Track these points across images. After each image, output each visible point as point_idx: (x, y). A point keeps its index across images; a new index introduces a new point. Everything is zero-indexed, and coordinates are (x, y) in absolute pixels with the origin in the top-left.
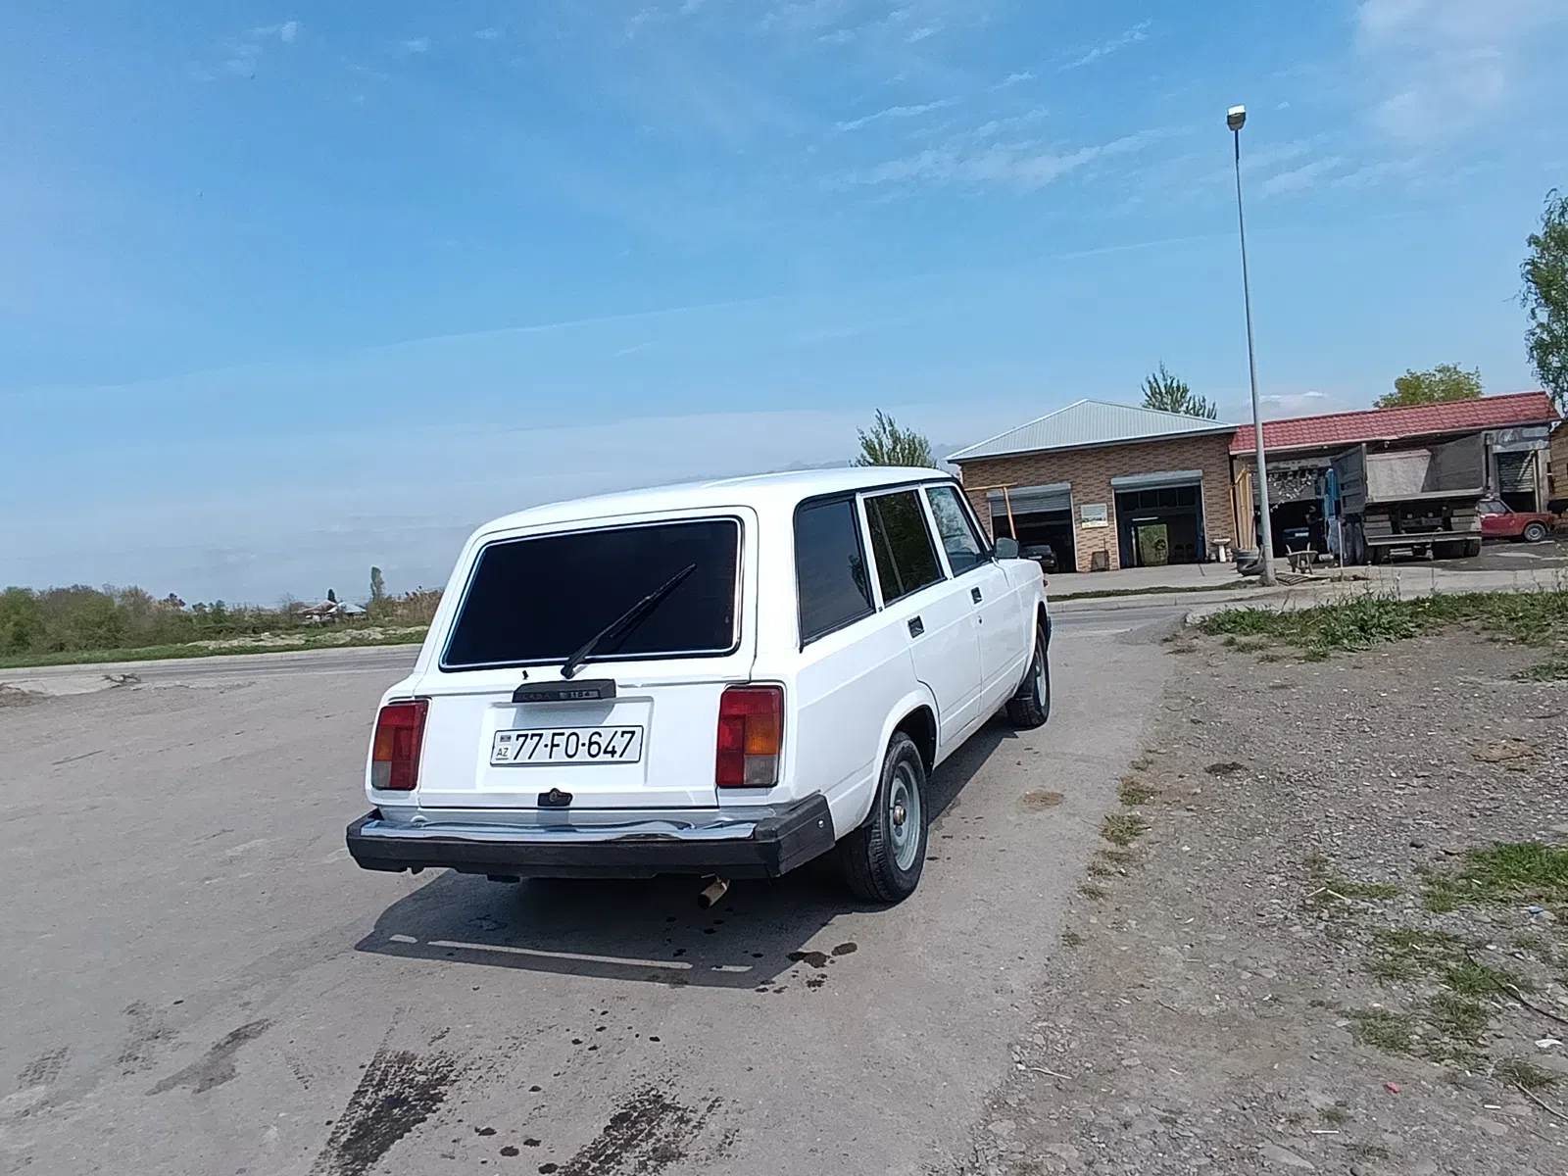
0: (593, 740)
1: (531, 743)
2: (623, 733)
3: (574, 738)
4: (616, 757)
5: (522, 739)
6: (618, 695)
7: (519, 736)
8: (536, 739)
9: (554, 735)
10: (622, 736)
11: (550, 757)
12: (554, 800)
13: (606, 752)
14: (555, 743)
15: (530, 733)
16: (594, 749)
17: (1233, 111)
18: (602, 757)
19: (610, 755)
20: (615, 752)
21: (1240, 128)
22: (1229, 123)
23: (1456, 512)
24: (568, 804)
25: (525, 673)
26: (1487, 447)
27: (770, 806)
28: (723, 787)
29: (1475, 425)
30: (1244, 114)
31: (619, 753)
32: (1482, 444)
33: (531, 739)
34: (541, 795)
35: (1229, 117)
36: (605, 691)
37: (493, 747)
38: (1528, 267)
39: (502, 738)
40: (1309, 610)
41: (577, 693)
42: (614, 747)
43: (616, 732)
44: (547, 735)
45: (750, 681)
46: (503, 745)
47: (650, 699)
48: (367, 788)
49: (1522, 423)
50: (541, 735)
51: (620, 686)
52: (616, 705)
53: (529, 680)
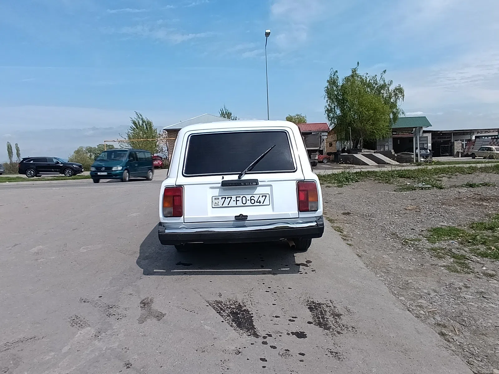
0: (252, 199)
1: (227, 201)
2: (262, 196)
3: (244, 198)
4: (261, 204)
5: (224, 199)
6: (259, 184)
7: (222, 198)
8: (230, 199)
9: (236, 197)
10: (262, 197)
11: (236, 204)
12: (241, 218)
13: (257, 202)
14: (237, 200)
15: (227, 197)
16: (253, 201)
17: (267, 31)
18: (256, 204)
19: (259, 203)
20: (261, 202)
21: (268, 36)
22: (265, 34)
23: (312, 154)
24: (247, 219)
25: (223, 177)
26: (320, 136)
27: (315, 217)
28: (300, 211)
29: (311, 131)
30: (270, 33)
31: (262, 202)
32: (319, 135)
33: (228, 199)
34: (235, 217)
35: (266, 33)
36: (255, 183)
37: (212, 202)
38: (326, 89)
39: (215, 199)
40: (330, 174)
41: (248, 183)
42: (260, 201)
43: (260, 196)
44: (234, 198)
45: (305, 180)
46: (217, 201)
47: (271, 185)
48: (160, 217)
49: (322, 131)
50: (231, 197)
51: (260, 181)
52: (258, 188)
53: (224, 180)
